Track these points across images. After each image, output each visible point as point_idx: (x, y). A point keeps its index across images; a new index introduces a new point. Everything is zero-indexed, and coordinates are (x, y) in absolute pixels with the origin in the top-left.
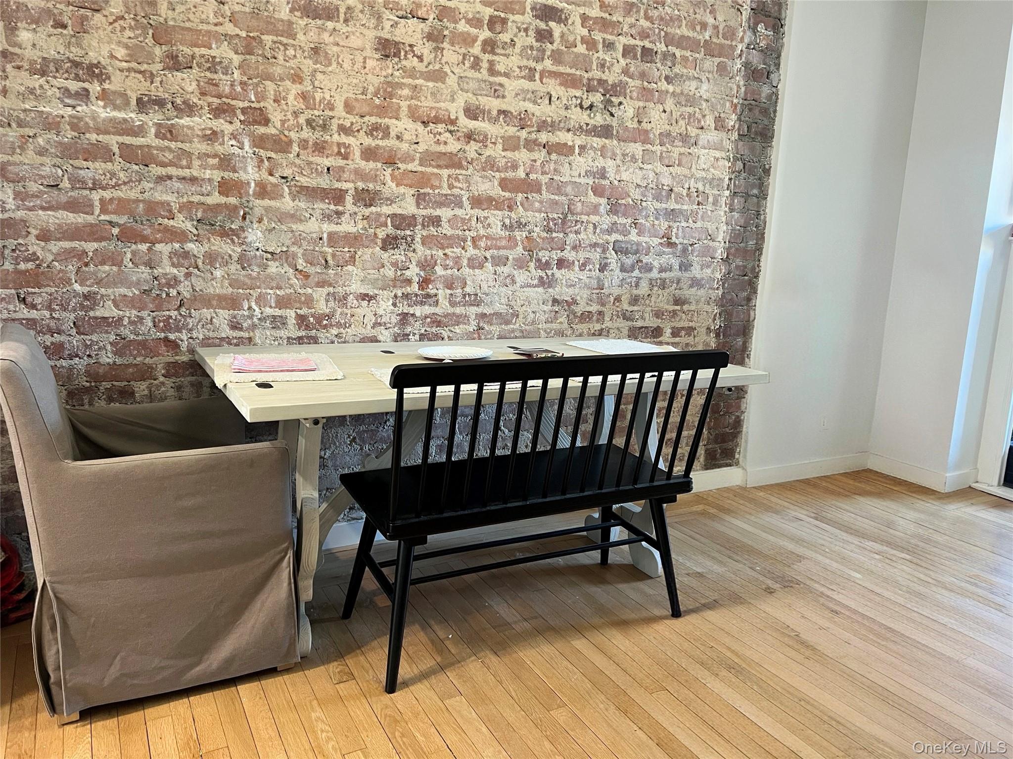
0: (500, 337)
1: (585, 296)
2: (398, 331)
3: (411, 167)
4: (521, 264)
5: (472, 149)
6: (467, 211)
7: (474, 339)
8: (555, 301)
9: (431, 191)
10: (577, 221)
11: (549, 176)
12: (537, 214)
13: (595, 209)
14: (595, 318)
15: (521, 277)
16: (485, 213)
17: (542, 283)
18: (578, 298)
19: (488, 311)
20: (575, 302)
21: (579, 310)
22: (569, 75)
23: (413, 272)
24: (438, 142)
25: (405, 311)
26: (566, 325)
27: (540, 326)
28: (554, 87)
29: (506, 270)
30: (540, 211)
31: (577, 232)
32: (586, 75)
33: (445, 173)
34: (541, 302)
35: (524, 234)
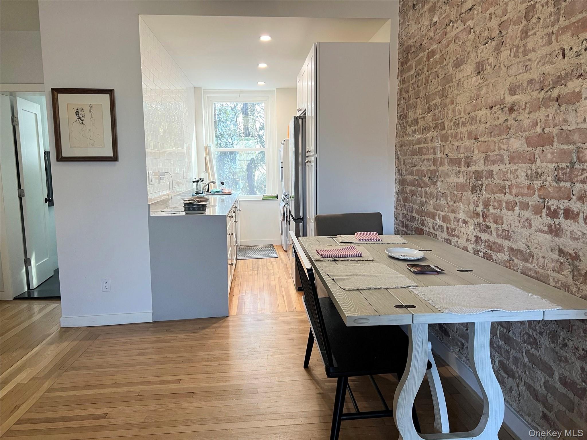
2: (475, 247)
4: (537, 212)
6: (506, 166)
7: (507, 267)
8: (561, 252)
11: (559, 127)
12: (549, 165)
15: (536, 222)
16: (516, 167)
17: (551, 230)
18: (582, 254)
19: (515, 246)
20: (578, 258)
27: (549, 272)
28: (566, 40)
29: (527, 214)
30: (552, 162)
34: (549, 250)
35: (539, 183)
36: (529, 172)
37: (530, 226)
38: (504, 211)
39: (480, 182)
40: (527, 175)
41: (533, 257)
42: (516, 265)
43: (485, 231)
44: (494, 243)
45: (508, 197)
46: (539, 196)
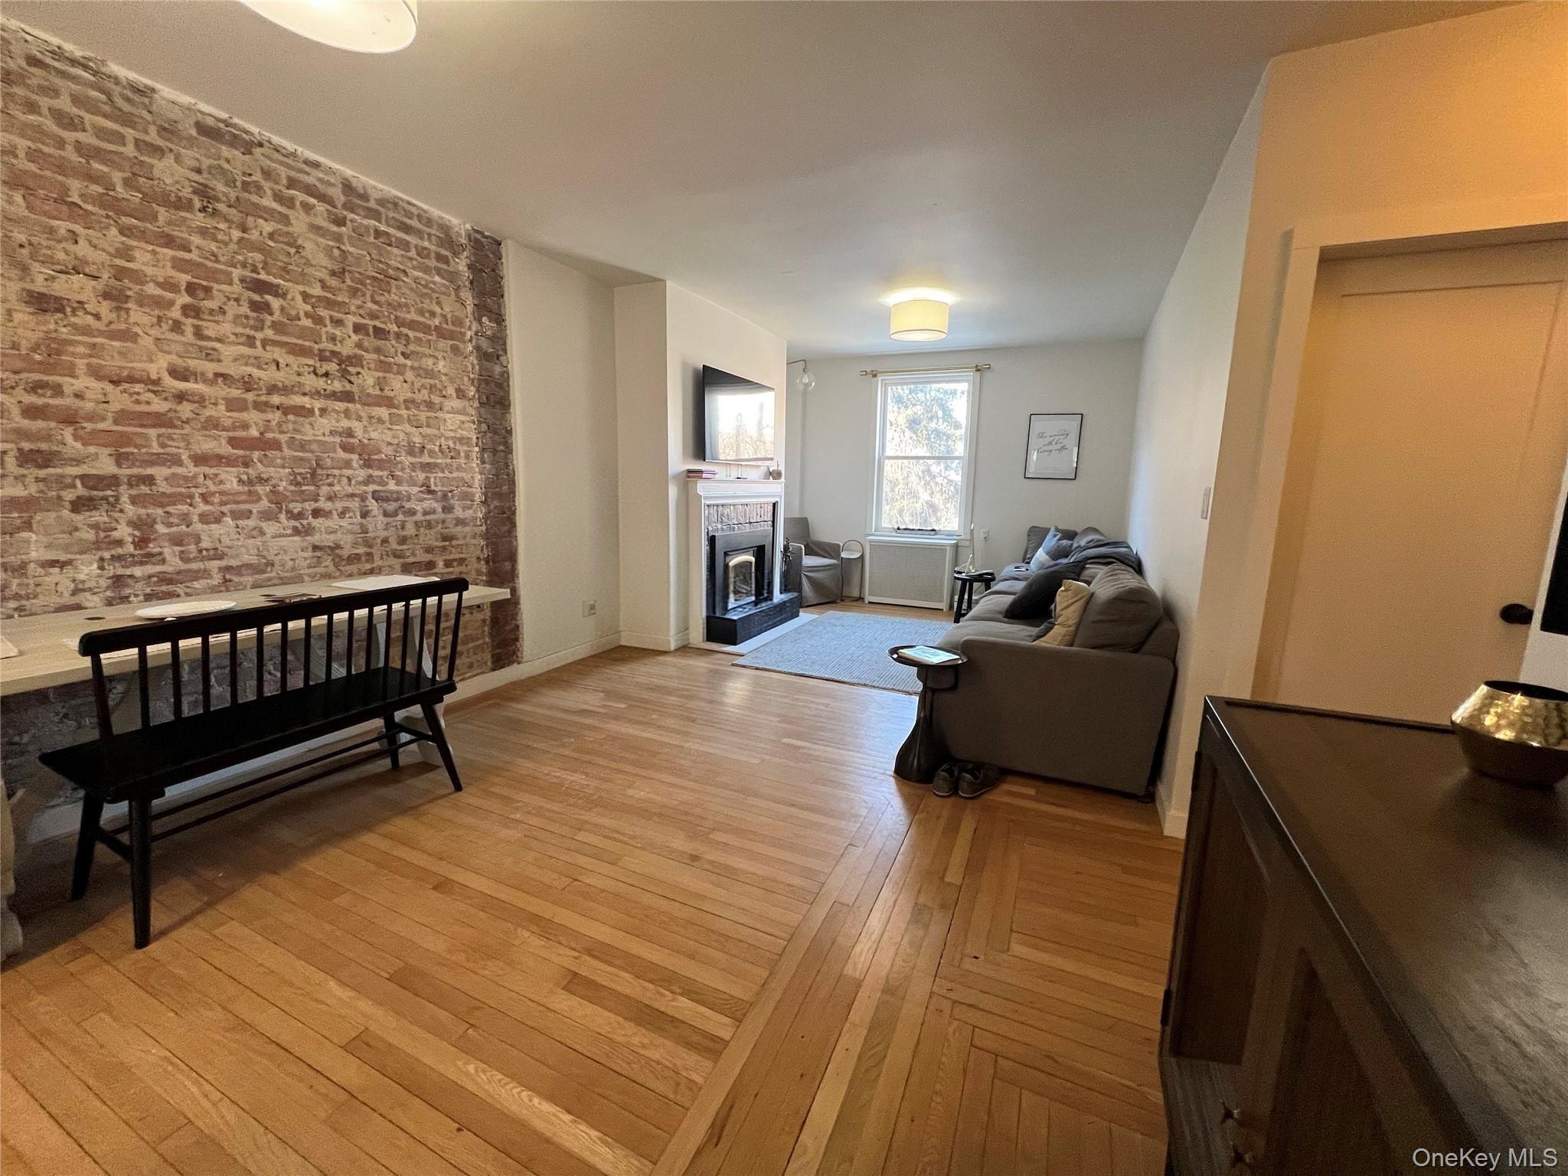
0: (254, 587)
1: (349, 540)
2: (112, 595)
3: (102, 426)
4: (266, 516)
5: (186, 410)
6: (189, 469)
7: (221, 591)
8: (315, 548)
9: (136, 451)
10: (328, 475)
11: (289, 435)
12: (281, 470)
13: (348, 464)
14: (363, 559)
15: (270, 528)
16: (214, 471)
17: (296, 531)
18: (342, 543)
19: (234, 563)
20: (338, 547)
21: (346, 552)
22: (296, 345)
23: (124, 532)
24: (138, 402)
25: (119, 573)
26: (332, 568)
27: (302, 572)
28: (278, 353)
29: (251, 523)
30: (284, 467)
31: (331, 485)
32: (316, 346)
33: (153, 433)
34: (300, 550)
35: (268, 489)
36: (245, 477)
37: (262, 533)
38: (198, 527)
39: (109, 493)
40: (240, 481)
41: (273, 565)
42: (241, 583)
43: (142, 563)
44: (179, 573)
45: (203, 507)
46: (271, 502)
